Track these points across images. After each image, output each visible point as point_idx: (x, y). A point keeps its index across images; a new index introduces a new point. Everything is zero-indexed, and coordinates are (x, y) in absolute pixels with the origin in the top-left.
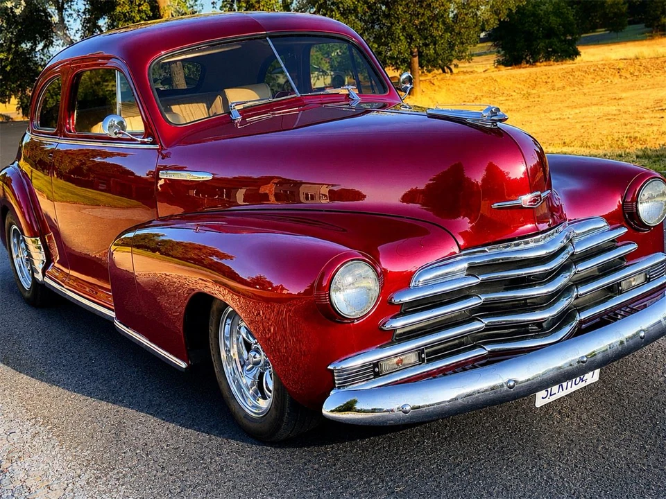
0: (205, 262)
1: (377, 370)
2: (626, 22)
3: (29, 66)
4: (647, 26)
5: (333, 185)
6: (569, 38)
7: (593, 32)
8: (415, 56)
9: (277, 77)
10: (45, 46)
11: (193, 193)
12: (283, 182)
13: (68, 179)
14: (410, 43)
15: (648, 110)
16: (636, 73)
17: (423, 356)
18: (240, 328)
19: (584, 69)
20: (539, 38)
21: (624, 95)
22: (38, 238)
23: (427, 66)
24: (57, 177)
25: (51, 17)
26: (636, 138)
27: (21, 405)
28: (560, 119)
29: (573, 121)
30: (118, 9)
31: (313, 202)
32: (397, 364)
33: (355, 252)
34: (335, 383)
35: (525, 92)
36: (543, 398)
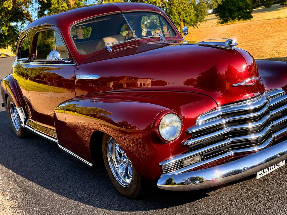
0: (97, 116)
1: (182, 164)
2: (272, 4)
3: (15, 33)
4: (281, 5)
5: (152, 79)
6: (248, 11)
7: (258, 8)
8: (182, 21)
9: (122, 33)
10: (22, 24)
11: (90, 85)
12: (130, 78)
13: (34, 81)
14: (179, 16)
15: (284, 41)
16: (278, 25)
17: (203, 157)
18: (116, 146)
19: (255, 24)
20: (235, 11)
21: (274, 34)
22: (22, 108)
23: (187, 26)
24: (30, 80)
25: (24, 11)
26: (280, 53)
27: (16, 185)
28: (246, 46)
29: (252, 47)
30: (53, 6)
31: (144, 87)
32: (191, 161)
33: (169, 109)
34: (162, 172)
35: (230, 35)
36: (260, 175)
